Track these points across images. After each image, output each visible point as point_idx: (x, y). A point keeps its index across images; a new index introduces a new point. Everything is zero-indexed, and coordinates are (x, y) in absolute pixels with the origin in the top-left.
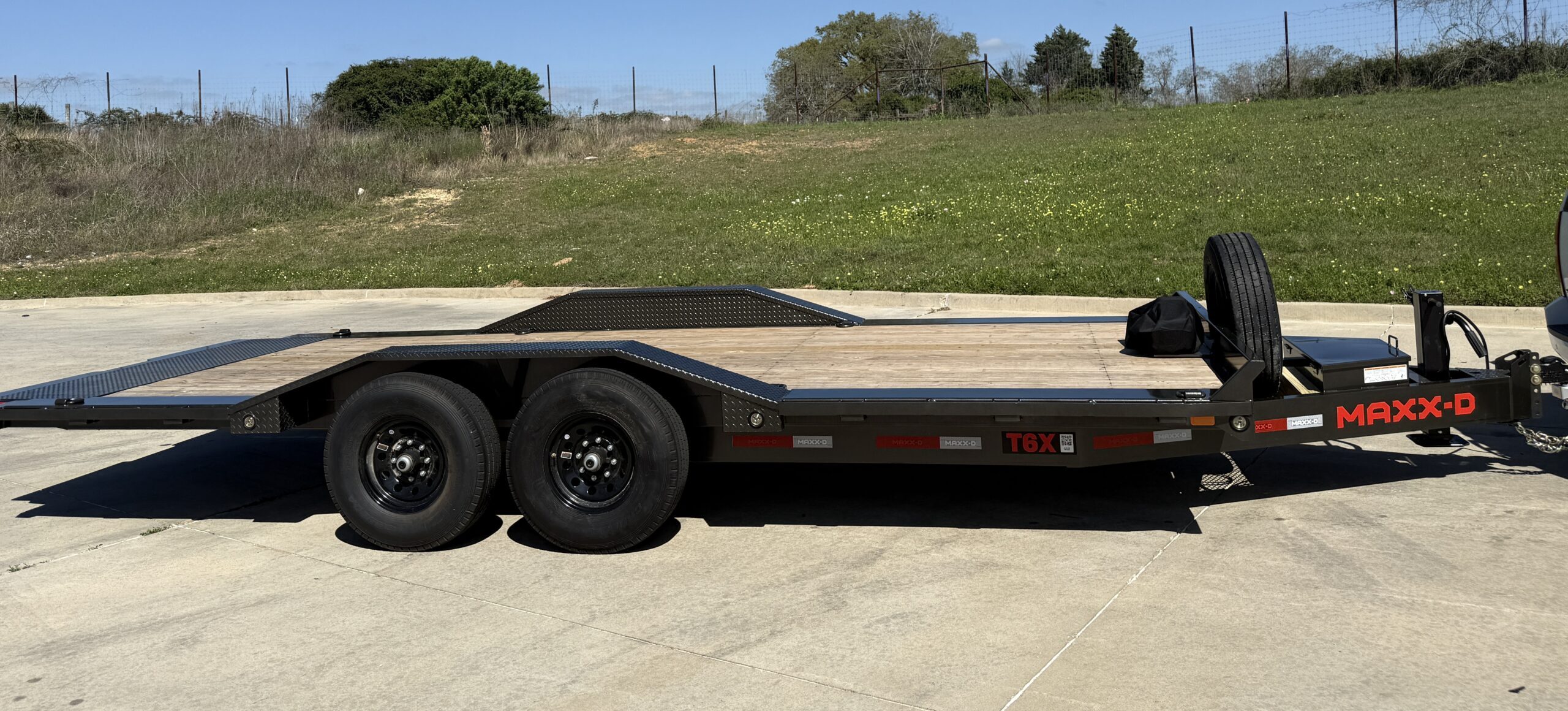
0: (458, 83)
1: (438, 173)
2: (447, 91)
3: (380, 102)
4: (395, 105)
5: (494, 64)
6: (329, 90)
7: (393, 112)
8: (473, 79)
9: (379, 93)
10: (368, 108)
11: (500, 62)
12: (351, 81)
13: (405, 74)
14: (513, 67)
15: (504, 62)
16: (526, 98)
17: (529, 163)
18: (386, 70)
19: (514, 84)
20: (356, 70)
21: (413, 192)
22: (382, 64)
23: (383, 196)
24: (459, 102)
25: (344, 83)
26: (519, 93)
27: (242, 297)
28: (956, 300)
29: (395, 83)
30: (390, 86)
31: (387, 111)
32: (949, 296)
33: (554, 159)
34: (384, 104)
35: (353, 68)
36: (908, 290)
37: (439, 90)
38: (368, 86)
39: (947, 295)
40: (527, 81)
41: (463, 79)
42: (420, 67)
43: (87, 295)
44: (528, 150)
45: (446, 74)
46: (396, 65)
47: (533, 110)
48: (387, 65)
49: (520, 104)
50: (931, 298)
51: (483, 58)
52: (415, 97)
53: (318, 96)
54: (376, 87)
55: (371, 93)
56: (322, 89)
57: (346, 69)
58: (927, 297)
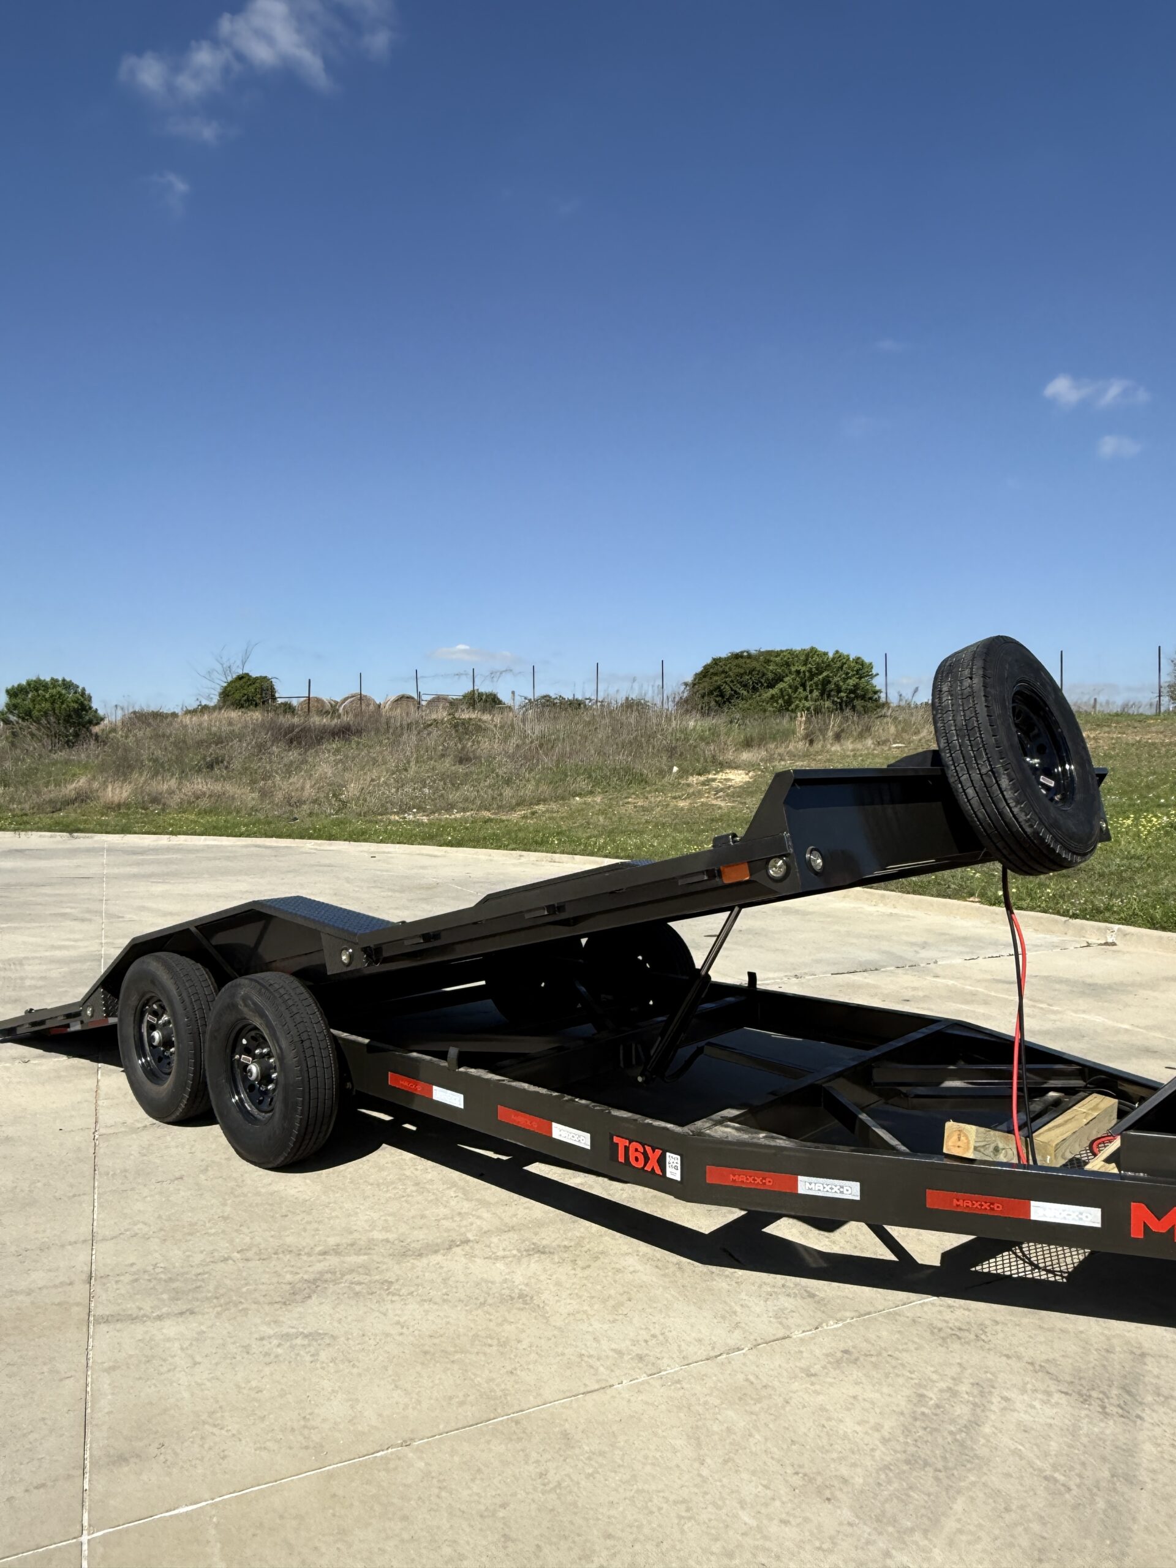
0: (798, 672)
1: (746, 756)
2: (786, 679)
3: (732, 690)
4: (745, 693)
5: (831, 655)
6: (695, 679)
7: (742, 699)
8: (811, 669)
9: (732, 681)
10: (722, 695)
11: (837, 652)
12: (712, 671)
13: (754, 664)
14: (848, 656)
15: (841, 651)
16: (856, 686)
17: (833, 749)
18: (741, 661)
19: (847, 674)
20: (716, 661)
21: (717, 773)
22: (737, 656)
23: (692, 775)
24: (796, 690)
25: (706, 673)
26: (851, 682)
27: (521, 856)
28: (1125, 935)
29: (745, 673)
30: (741, 675)
31: (738, 698)
32: (1119, 930)
33: (859, 746)
34: (736, 692)
35: (714, 659)
36: (1075, 916)
37: (779, 679)
38: (723, 675)
39: (1116, 927)
40: (862, 669)
41: (803, 669)
42: (768, 657)
43: (425, 844)
44: (838, 737)
45: (788, 664)
46: (749, 656)
47: (863, 697)
48: (742, 657)
49: (851, 692)
50: (1099, 929)
51: (821, 648)
52: (762, 685)
53: (686, 684)
54: (729, 676)
55: (725, 682)
56: (689, 679)
57: (709, 661)
58: (1093, 927)
